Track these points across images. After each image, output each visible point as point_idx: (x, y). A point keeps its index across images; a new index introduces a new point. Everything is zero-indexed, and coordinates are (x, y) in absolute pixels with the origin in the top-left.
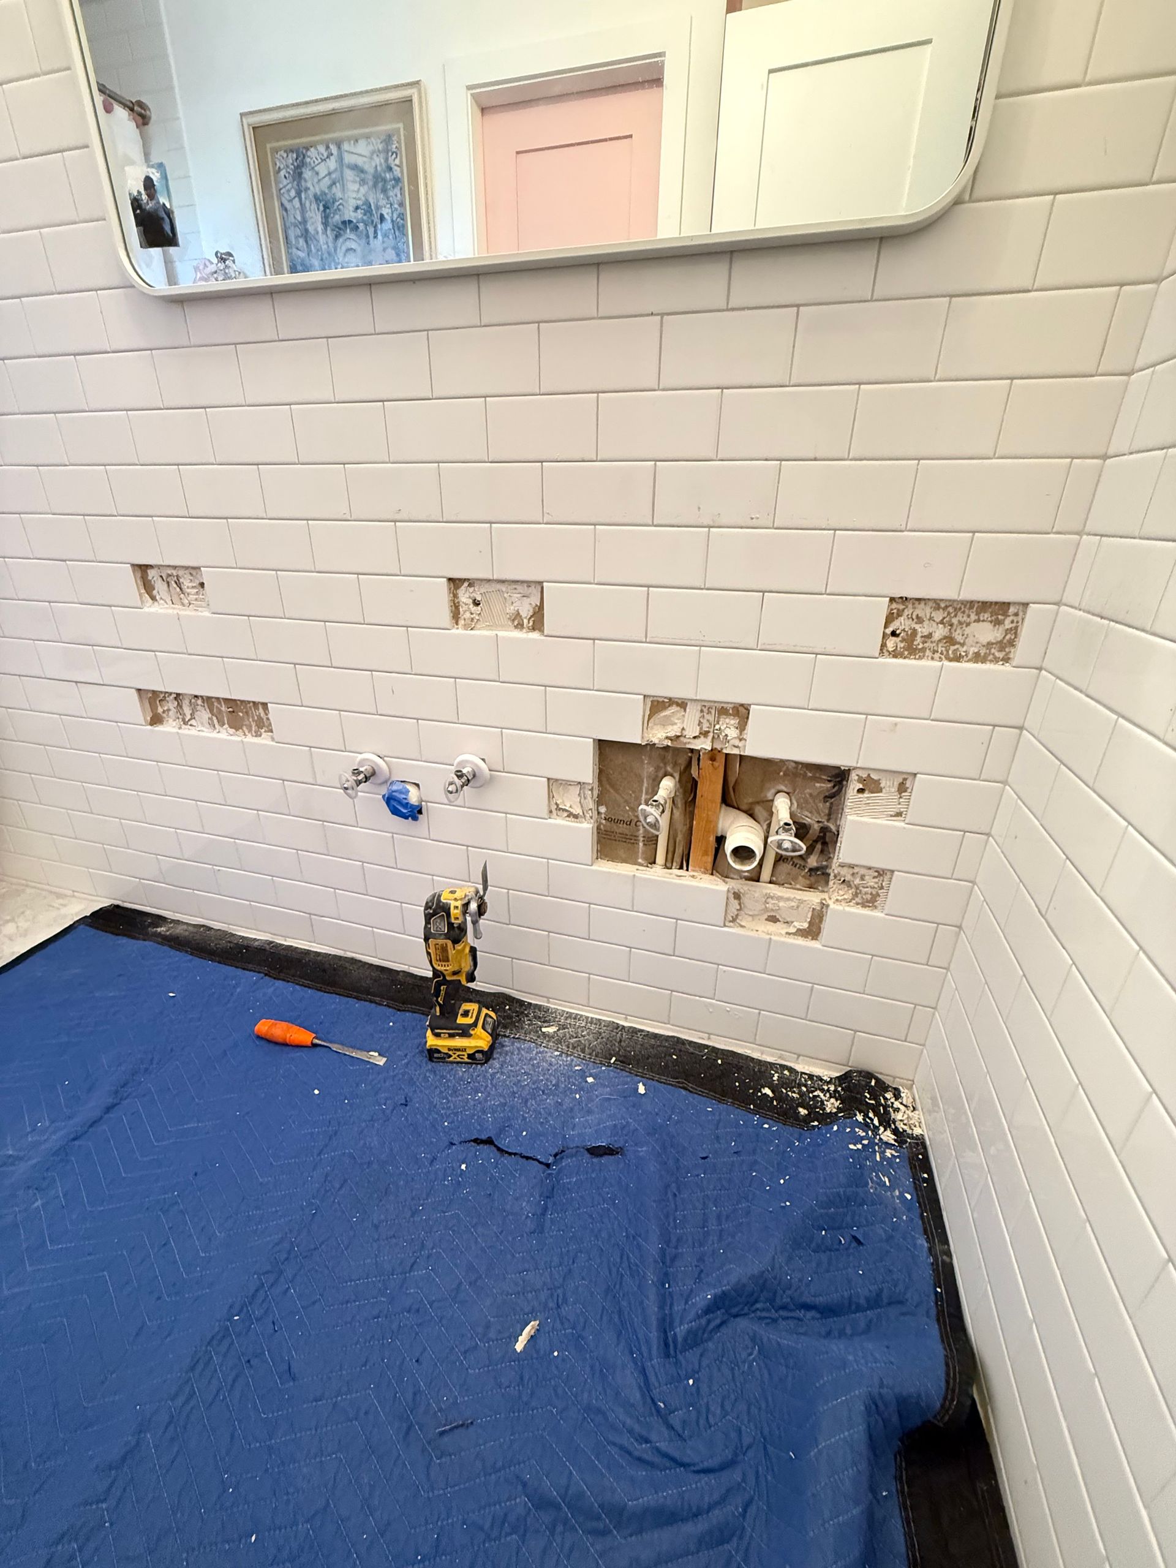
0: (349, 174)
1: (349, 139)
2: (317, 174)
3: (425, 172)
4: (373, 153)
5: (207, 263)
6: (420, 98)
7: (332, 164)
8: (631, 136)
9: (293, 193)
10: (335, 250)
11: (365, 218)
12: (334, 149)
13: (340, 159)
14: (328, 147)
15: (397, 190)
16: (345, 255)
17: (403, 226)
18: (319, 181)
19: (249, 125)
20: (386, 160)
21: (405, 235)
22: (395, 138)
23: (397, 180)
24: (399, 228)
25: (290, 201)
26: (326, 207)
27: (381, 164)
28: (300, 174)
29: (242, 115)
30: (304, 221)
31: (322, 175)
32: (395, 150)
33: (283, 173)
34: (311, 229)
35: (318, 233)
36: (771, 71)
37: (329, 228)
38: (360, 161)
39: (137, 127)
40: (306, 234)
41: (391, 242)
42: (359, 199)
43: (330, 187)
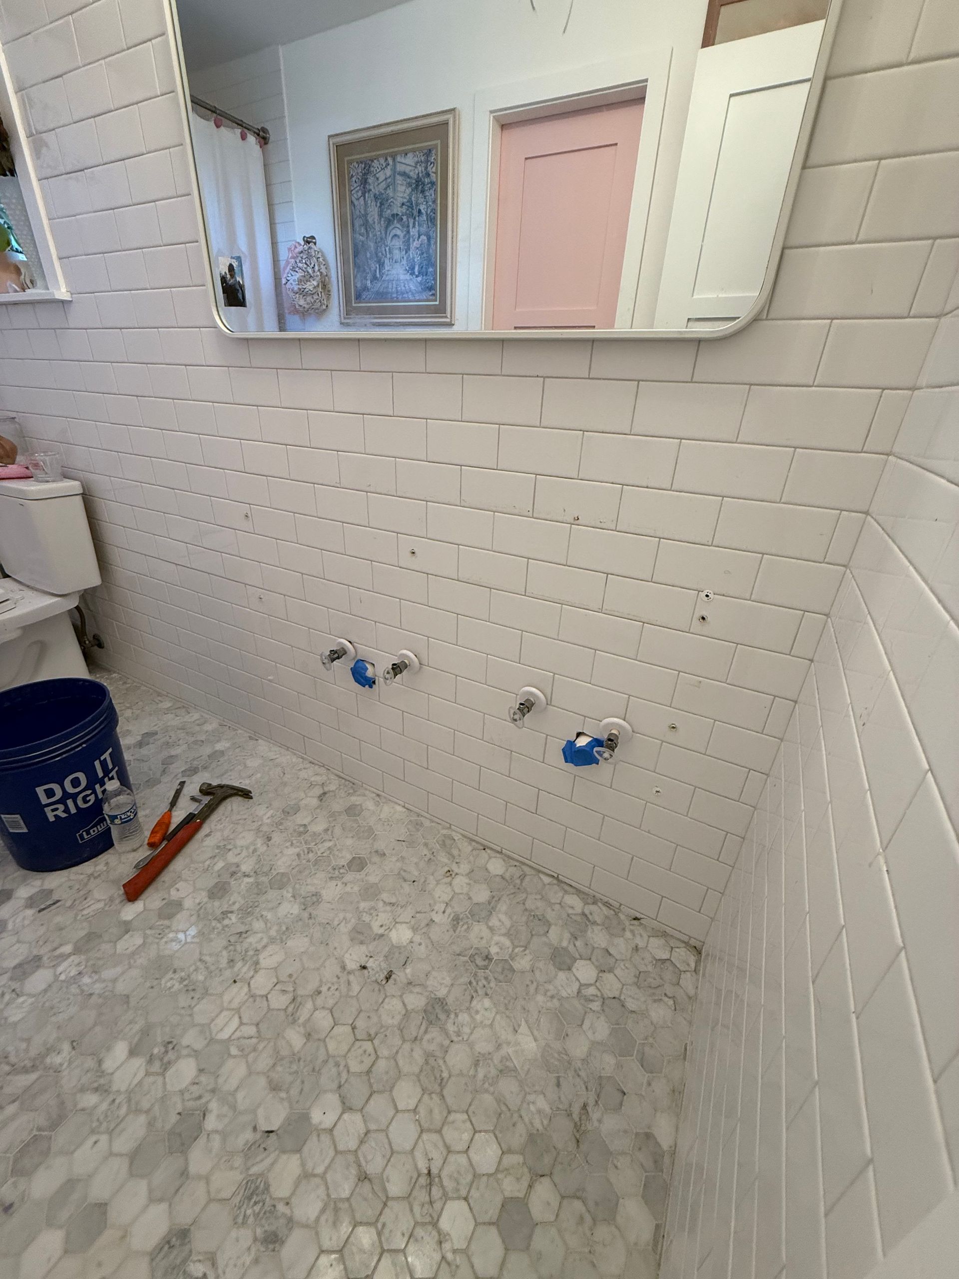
0: (399, 180)
1: (400, 153)
2: (378, 179)
3: (453, 177)
4: (417, 163)
5: (297, 245)
6: (454, 121)
7: (388, 172)
8: (616, 144)
9: (360, 194)
10: (386, 238)
11: (408, 212)
12: (390, 160)
13: (394, 170)
14: (386, 159)
15: (432, 191)
16: (392, 238)
17: (434, 218)
18: (379, 184)
19: (333, 144)
20: (426, 168)
21: (435, 225)
22: (434, 152)
23: (433, 184)
24: (432, 220)
25: (358, 199)
26: (381, 204)
27: (422, 172)
28: (366, 180)
29: (329, 137)
30: (366, 215)
31: (381, 180)
32: (432, 161)
33: (354, 179)
34: (370, 220)
35: (374, 223)
36: (732, 96)
37: (383, 219)
38: (408, 169)
39: (261, 147)
40: (366, 224)
41: (424, 229)
42: (405, 198)
43: (386, 189)
